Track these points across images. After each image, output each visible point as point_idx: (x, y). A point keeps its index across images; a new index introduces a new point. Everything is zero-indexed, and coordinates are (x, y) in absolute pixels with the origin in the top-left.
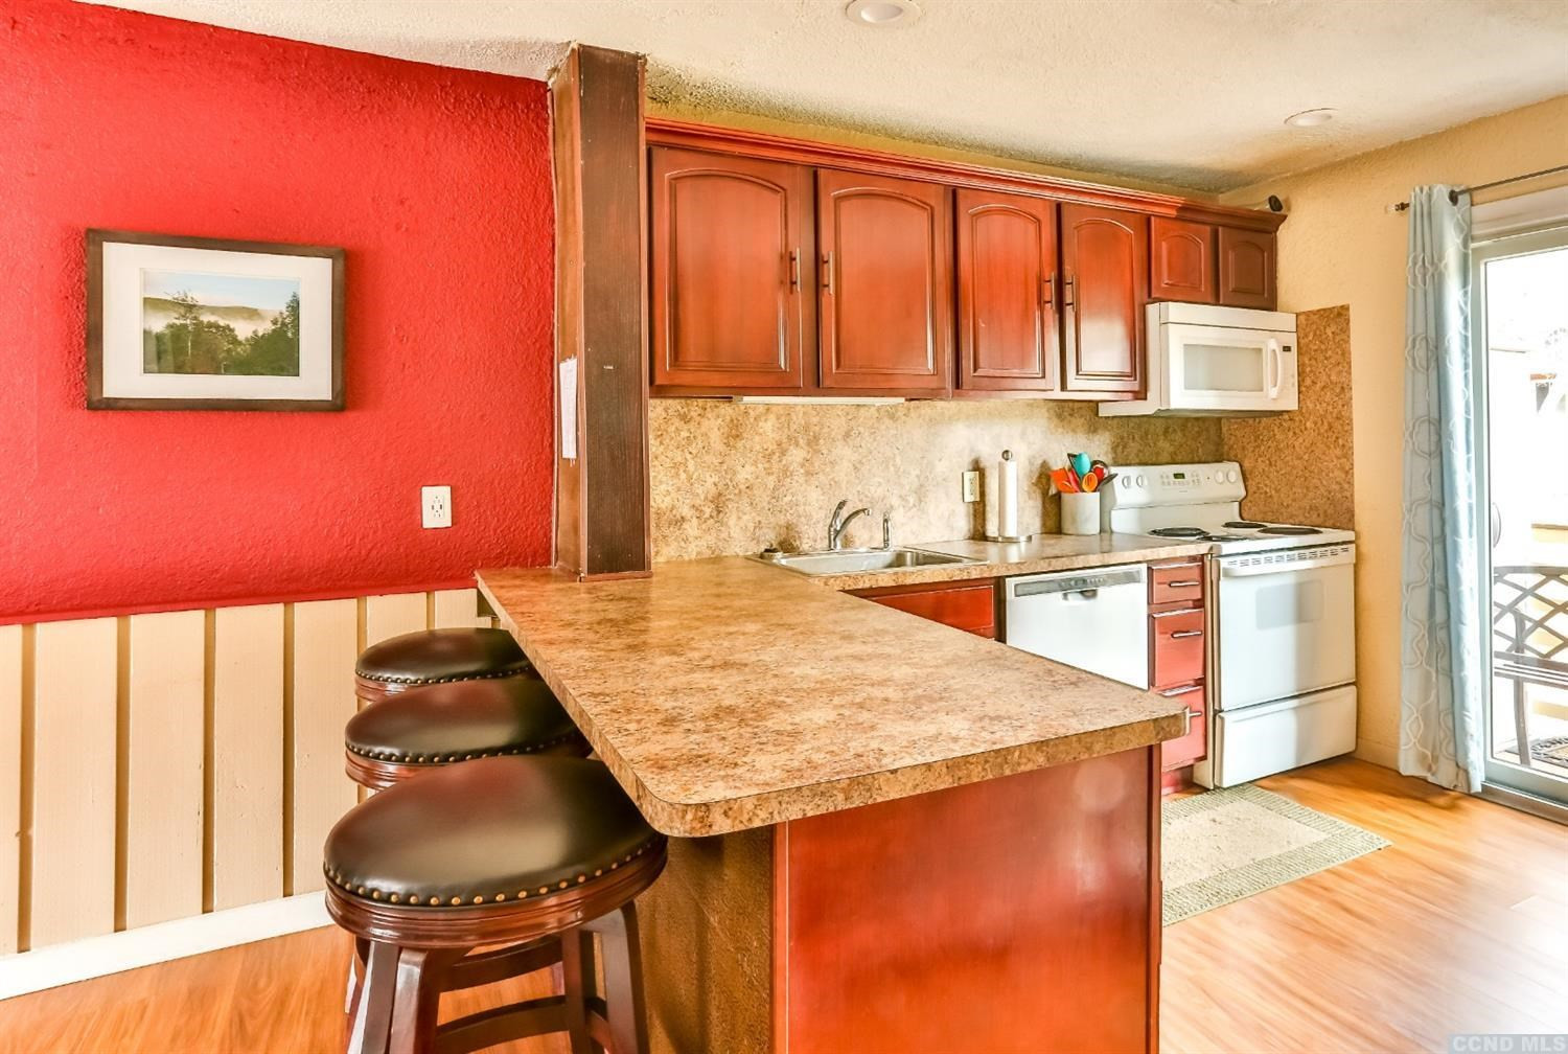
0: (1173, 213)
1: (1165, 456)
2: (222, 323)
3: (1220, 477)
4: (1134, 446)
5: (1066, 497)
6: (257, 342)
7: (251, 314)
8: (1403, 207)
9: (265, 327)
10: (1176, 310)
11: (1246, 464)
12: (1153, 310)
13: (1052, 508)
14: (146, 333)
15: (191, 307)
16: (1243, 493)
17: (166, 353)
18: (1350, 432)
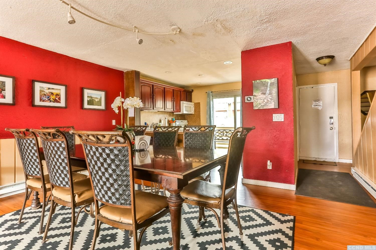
0: (183, 91)
1: (180, 119)
2: (94, 99)
3: (186, 122)
4: (177, 118)
5: (171, 123)
6: (98, 101)
7: (97, 98)
8: (206, 93)
9: (98, 100)
10: (184, 102)
11: (188, 120)
12: (181, 102)
13: (169, 125)
14: (88, 100)
15: (92, 97)
16: (188, 124)
17: (90, 103)
18: (200, 116)
